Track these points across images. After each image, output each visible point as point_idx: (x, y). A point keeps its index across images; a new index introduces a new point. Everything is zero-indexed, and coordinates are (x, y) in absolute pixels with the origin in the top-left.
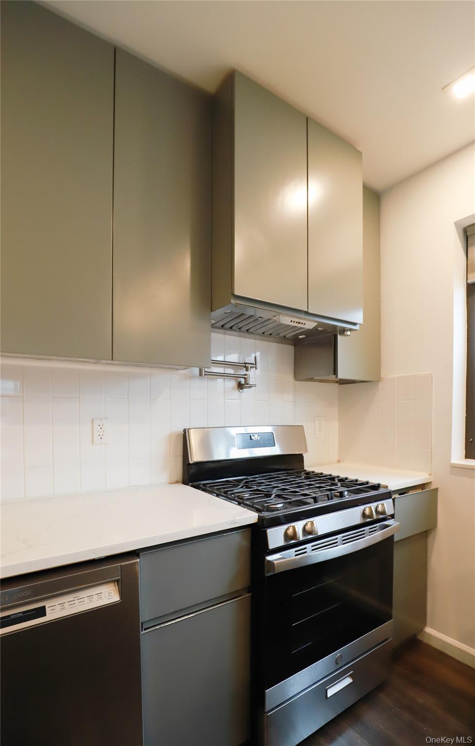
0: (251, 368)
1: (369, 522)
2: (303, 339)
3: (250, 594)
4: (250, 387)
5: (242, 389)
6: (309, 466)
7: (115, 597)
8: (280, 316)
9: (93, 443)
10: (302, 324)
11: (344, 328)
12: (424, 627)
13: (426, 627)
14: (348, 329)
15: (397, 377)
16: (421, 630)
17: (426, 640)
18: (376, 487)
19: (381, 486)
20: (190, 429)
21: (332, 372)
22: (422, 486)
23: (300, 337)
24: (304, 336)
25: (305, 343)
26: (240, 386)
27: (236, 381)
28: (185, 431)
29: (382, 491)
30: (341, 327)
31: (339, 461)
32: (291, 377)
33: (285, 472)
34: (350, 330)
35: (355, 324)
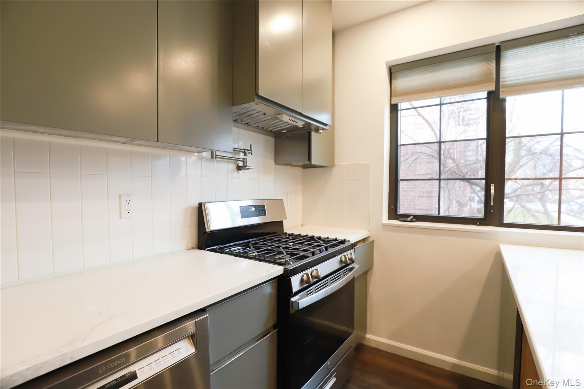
0: (248, 153)
1: (345, 266)
2: (285, 133)
3: (277, 330)
4: (248, 169)
5: (240, 170)
6: (288, 229)
7: (191, 350)
8: (283, 115)
9: (120, 218)
10: (295, 122)
11: (318, 126)
12: (366, 335)
13: (367, 335)
14: (321, 128)
15: (346, 164)
16: (364, 338)
17: (366, 343)
18: (343, 242)
19: (346, 241)
20: (205, 203)
21: (307, 159)
22: (364, 240)
23: (283, 131)
24: (285, 131)
25: (284, 136)
26: (239, 168)
27: (236, 163)
28: (200, 205)
29: (347, 244)
30: (316, 125)
31: (302, 225)
32: (272, 162)
33: (274, 235)
34: (323, 129)
35: (326, 125)
